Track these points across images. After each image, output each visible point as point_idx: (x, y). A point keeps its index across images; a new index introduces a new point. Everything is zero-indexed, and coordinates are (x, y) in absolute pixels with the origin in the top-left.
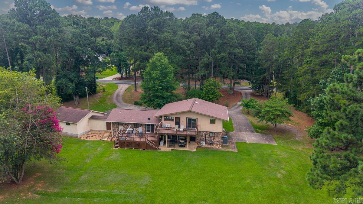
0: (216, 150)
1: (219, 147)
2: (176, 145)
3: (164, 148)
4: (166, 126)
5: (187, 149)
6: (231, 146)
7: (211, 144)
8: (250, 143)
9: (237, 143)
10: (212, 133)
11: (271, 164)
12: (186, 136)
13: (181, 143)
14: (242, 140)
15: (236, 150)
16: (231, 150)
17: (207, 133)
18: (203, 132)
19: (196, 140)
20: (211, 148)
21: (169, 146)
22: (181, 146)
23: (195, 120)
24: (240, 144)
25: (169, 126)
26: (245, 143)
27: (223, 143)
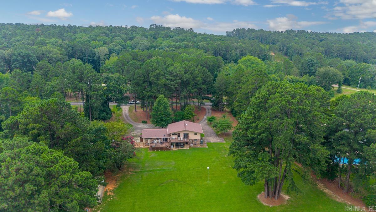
0: (198, 148)
1: (199, 146)
2: (179, 147)
3: (174, 149)
4: (173, 138)
5: (185, 148)
6: (205, 145)
7: (195, 145)
8: (213, 143)
9: (207, 143)
10: (196, 139)
11: (222, 152)
12: (184, 143)
13: (182, 146)
14: (209, 141)
15: (207, 147)
16: (205, 147)
17: (193, 140)
18: (191, 139)
19: (188, 143)
20: (196, 147)
21: (176, 148)
22: (182, 147)
23: (187, 134)
24: (209, 144)
25: (175, 138)
26: (211, 143)
27: (201, 144)
